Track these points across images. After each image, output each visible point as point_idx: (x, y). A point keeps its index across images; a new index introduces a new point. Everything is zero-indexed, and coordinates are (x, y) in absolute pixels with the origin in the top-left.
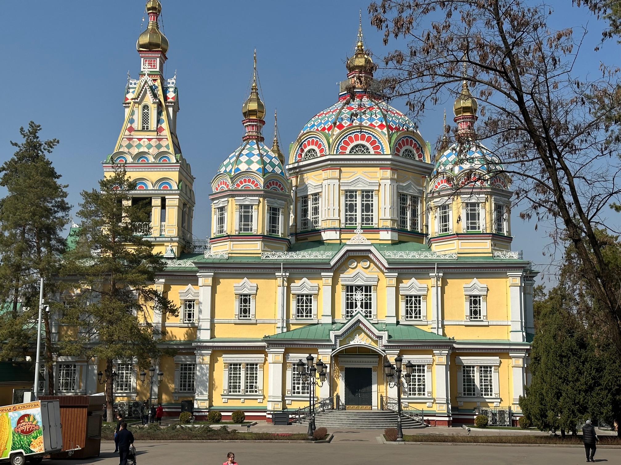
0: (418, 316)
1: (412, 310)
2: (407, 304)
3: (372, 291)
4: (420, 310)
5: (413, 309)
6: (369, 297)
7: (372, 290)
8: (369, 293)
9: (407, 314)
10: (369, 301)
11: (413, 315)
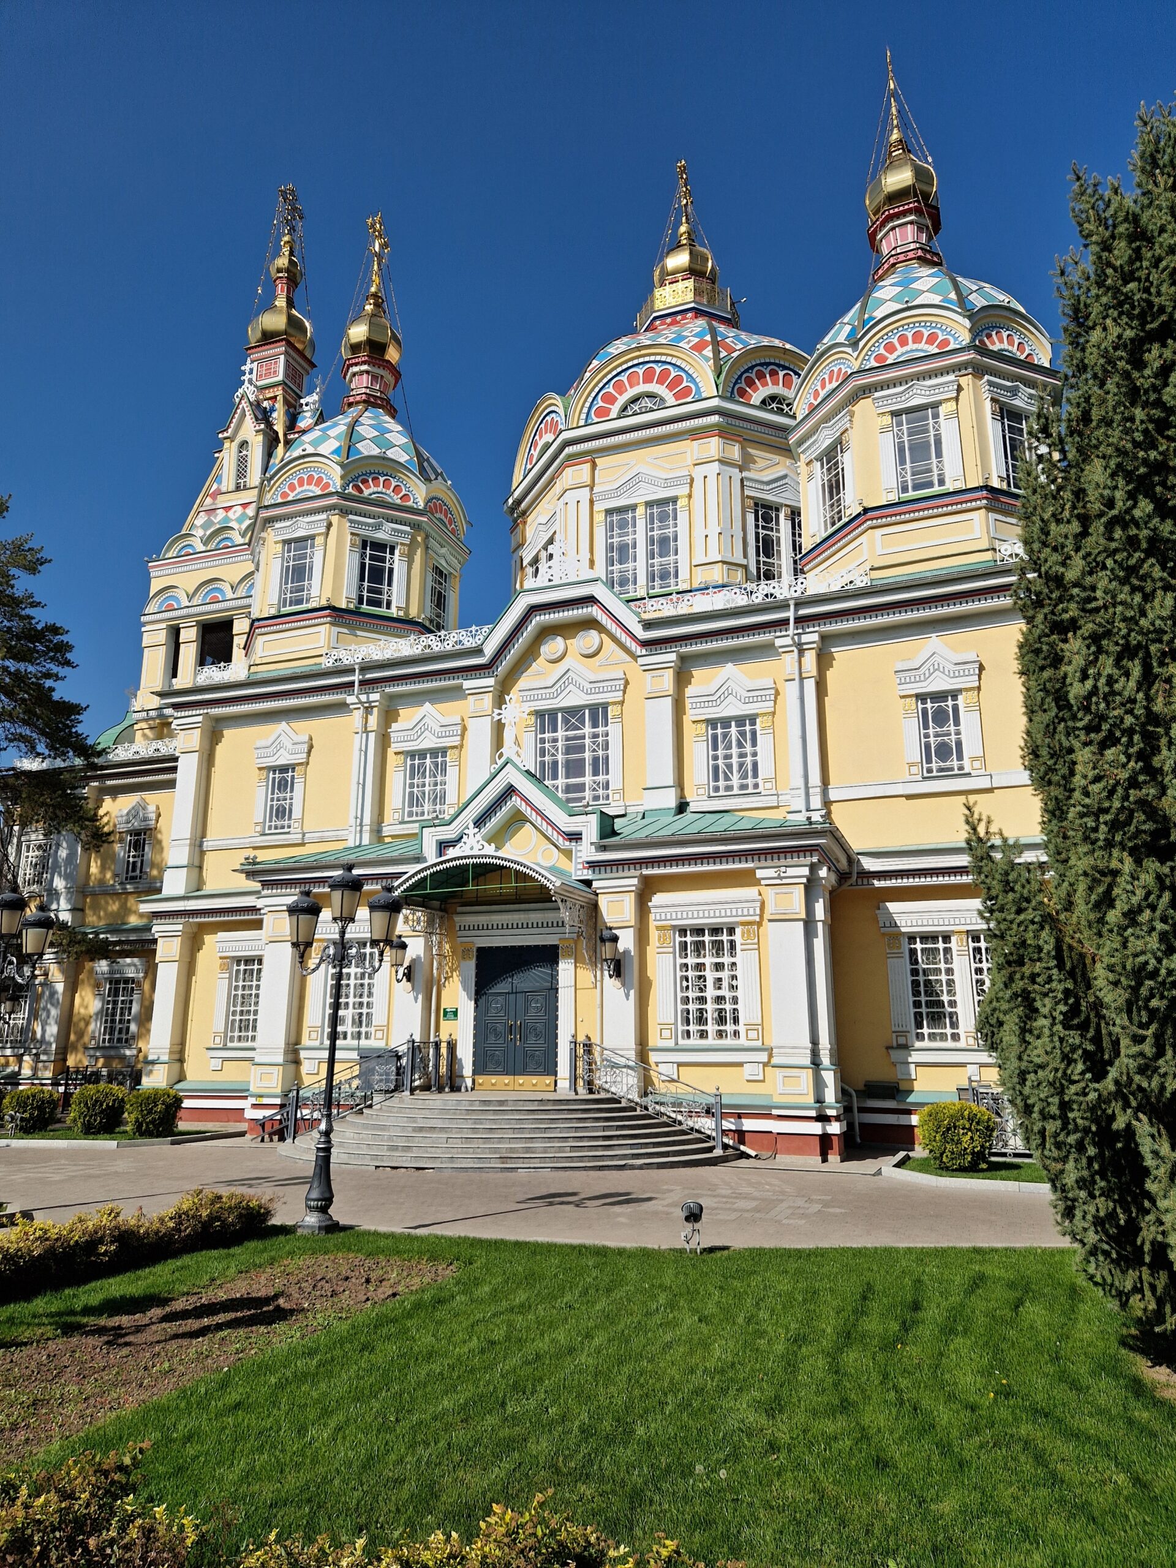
0: (750, 781)
1: (729, 767)
2: (715, 748)
3: (610, 721)
4: (755, 765)
5: (735, 761)
6: (600, 739)
7: (610, 716)
8: (600, 730)
9: (716, 779)
10: (601, 753)
11: (735, 781)
